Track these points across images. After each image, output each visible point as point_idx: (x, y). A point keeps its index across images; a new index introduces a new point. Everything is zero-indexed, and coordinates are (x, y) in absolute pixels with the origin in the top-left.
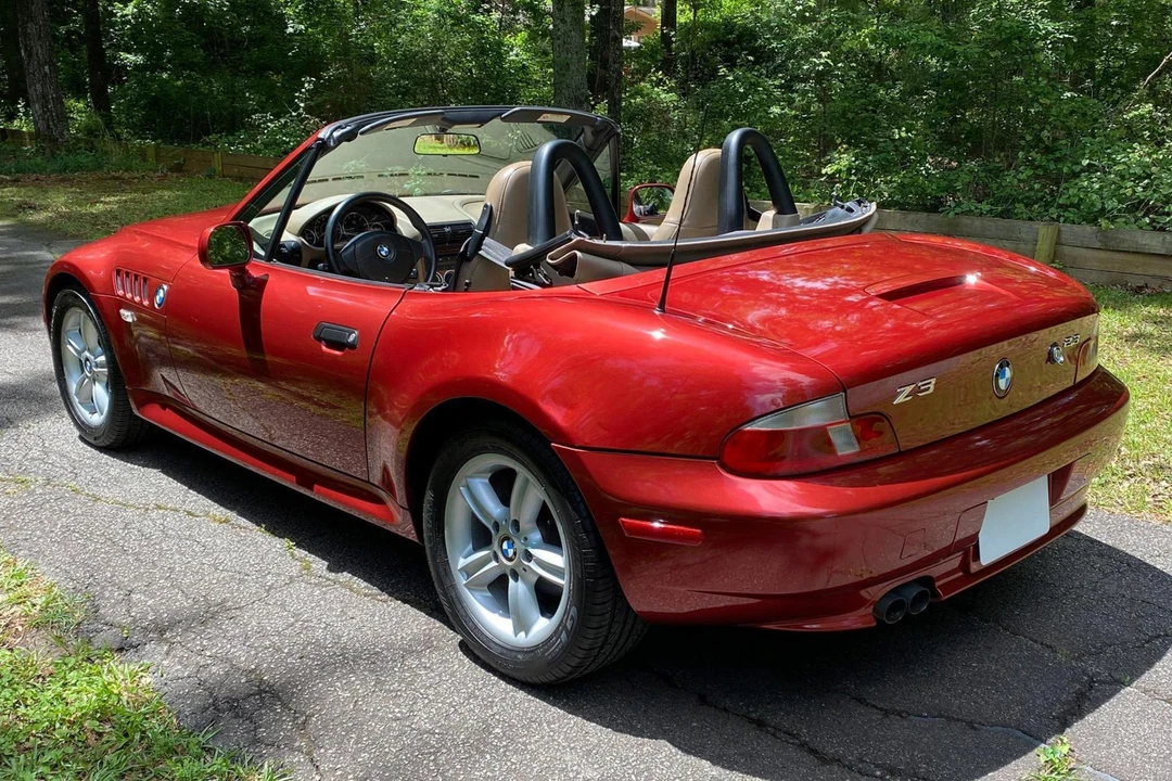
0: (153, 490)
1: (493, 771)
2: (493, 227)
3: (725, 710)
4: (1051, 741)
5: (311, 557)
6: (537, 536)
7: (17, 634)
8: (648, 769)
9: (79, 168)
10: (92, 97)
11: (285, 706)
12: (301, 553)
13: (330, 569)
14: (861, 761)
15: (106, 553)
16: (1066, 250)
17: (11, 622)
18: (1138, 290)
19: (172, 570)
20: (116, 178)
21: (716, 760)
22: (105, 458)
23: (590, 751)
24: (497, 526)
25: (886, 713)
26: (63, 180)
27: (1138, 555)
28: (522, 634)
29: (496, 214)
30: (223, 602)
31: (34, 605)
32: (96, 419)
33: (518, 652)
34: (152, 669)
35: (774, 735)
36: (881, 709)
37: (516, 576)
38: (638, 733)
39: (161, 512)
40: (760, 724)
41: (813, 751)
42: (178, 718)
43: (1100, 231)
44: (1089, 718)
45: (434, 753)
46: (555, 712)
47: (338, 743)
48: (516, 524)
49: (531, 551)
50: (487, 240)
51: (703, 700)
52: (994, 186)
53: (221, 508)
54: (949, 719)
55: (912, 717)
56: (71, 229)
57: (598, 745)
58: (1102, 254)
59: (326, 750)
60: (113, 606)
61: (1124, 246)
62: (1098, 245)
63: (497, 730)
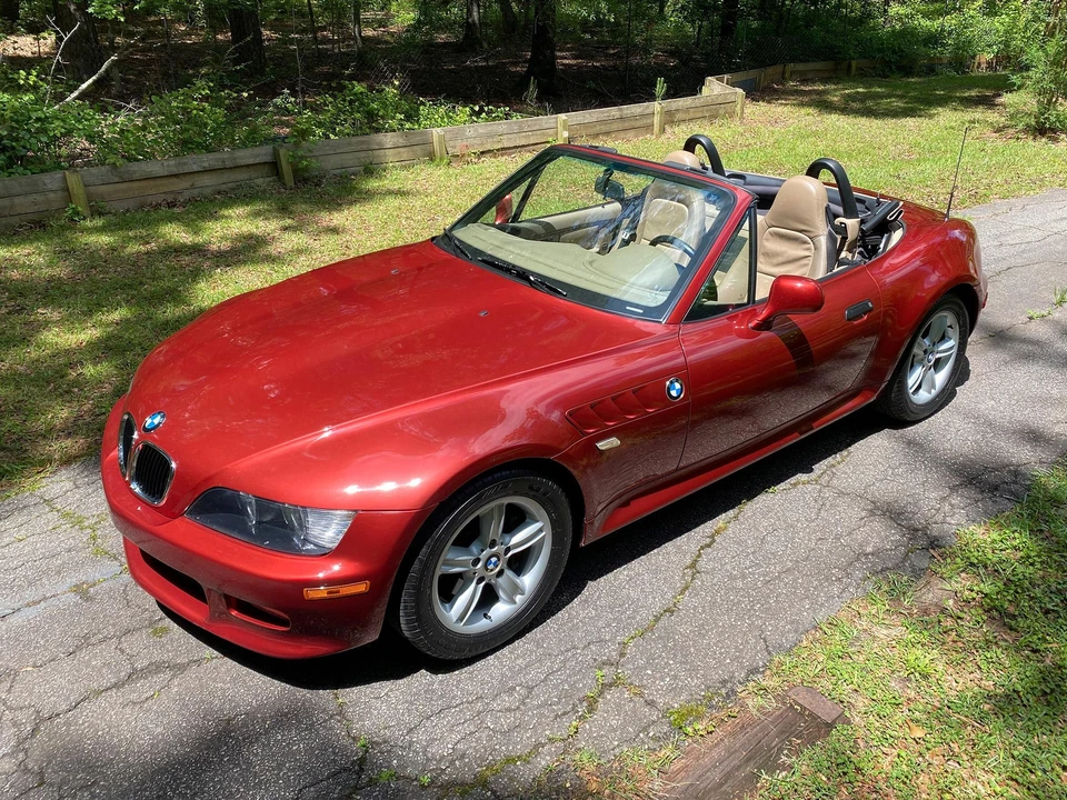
12: (782, 486)
24: (925, 351)
58: (123, 186)
61: (136, 176)
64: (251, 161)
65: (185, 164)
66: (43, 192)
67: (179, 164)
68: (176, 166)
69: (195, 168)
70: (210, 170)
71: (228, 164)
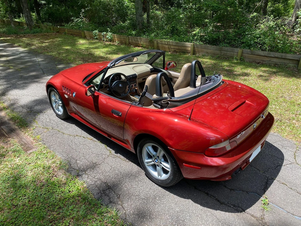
0: (75, 130)
1: (159, 209)
2: (148, 90)
3: (200, 190)
4: (263, 196)
5: (111, 150)
6: (163, 160)
7: (56, 172)
8: (188, 207)
9: (37, 32)
10: (36, 13)
11: (114, 192)
12: (108, 148)
13: (115, 153)
14: (228, 203)
15: (69, 149)
16: (244, 54)
17: (54, 169)
18: (258, 63)
19: (83, 153)
20: (46, 35)
21: (201, 205)
22: (63, 121)
23: (176, 203)
24: (154, 156)
25: (231, 190)
26: (34, 36)
27: (271, 142)
28: (160, 177)
29: (148, 87)
30: (96, 163)
31: (57, 164)
32: (60, 113)
33: (159, 180)
34: (85, 182)
35: (210, 197)
36: (229, 189)
37: (158, 166)
38: (185, 198)
39: (78, 137)
40: (207, 194)
41: (218, 201)
42: (93, 195)
43: (251, 51)
44: (269, 189)
45: (146, 205)
46: (168, 192)
47: (127, 202)
48: (158, 157)
49: (162, 162)
50: (147, 93)
51: (196, 188)
52: (227, 36)
53: (90, 136)
54: (243, 191)
55: (236, 191)
56: (40, 51)
57: (178, 201)
58: (251, 55)
59: (125, 204)
60: (74, 164)
61: (256, 54)
62: (250, 53)
63: (157, 198)
64: (292, 58)
65: (270, 54)
66: (234, 52)
67: (268, 54)
68: (267, 54)
69: (273, 56)
70: (277, 58)
71: (283, 57)
